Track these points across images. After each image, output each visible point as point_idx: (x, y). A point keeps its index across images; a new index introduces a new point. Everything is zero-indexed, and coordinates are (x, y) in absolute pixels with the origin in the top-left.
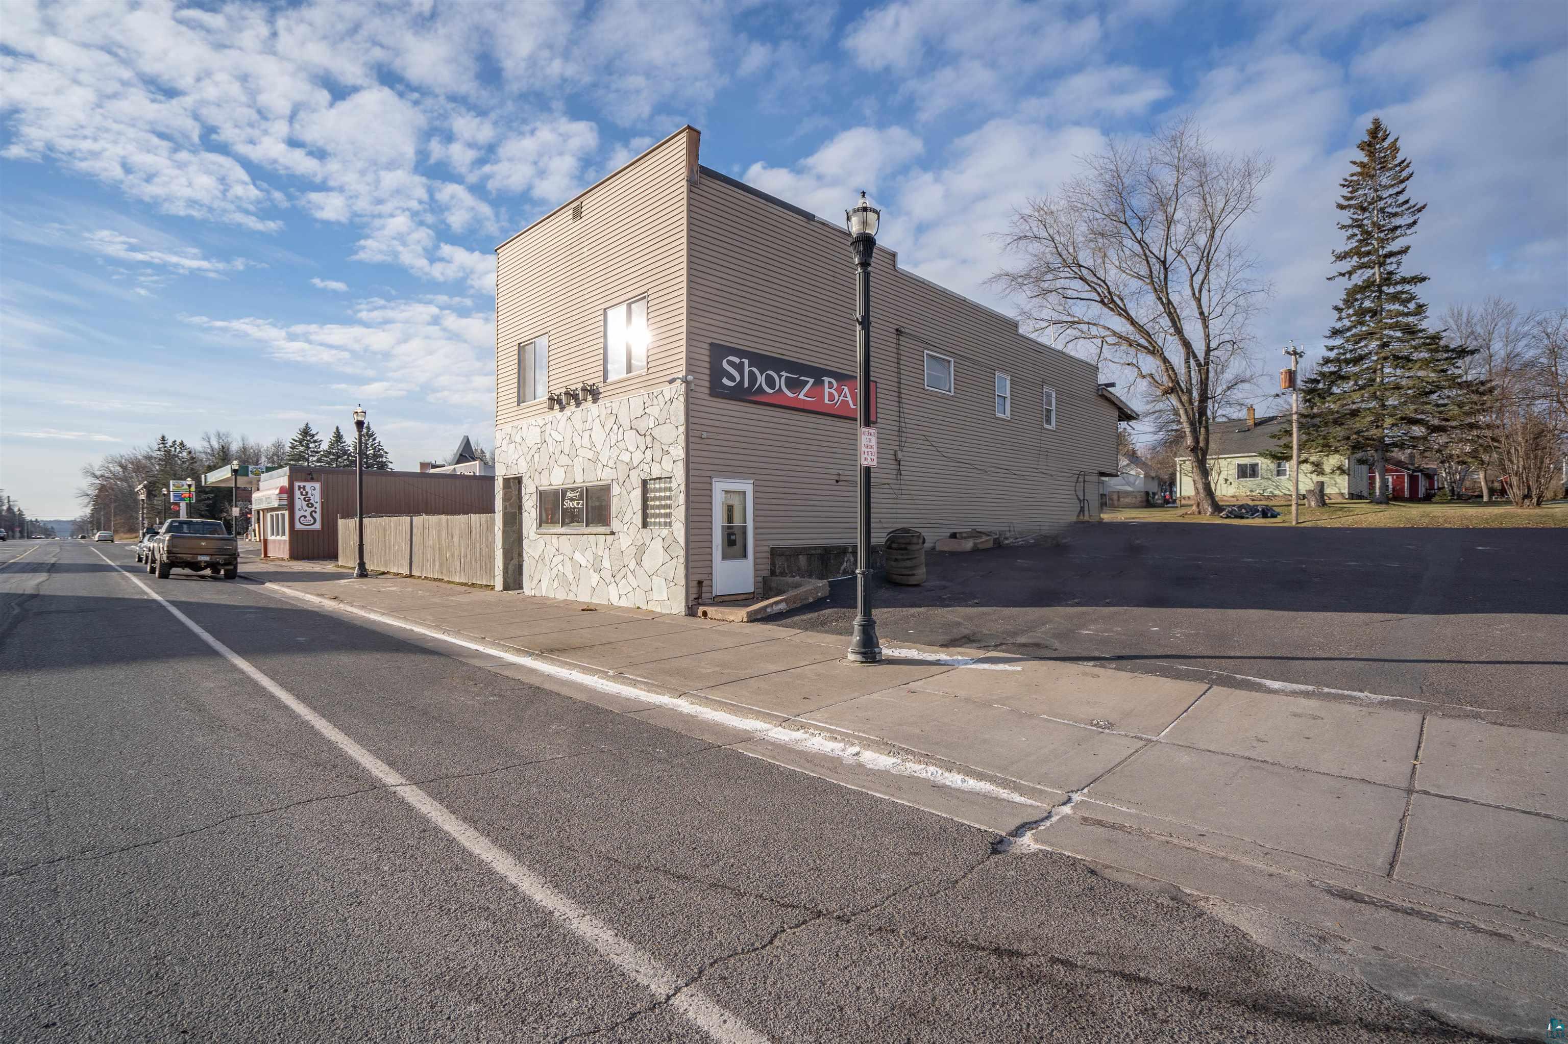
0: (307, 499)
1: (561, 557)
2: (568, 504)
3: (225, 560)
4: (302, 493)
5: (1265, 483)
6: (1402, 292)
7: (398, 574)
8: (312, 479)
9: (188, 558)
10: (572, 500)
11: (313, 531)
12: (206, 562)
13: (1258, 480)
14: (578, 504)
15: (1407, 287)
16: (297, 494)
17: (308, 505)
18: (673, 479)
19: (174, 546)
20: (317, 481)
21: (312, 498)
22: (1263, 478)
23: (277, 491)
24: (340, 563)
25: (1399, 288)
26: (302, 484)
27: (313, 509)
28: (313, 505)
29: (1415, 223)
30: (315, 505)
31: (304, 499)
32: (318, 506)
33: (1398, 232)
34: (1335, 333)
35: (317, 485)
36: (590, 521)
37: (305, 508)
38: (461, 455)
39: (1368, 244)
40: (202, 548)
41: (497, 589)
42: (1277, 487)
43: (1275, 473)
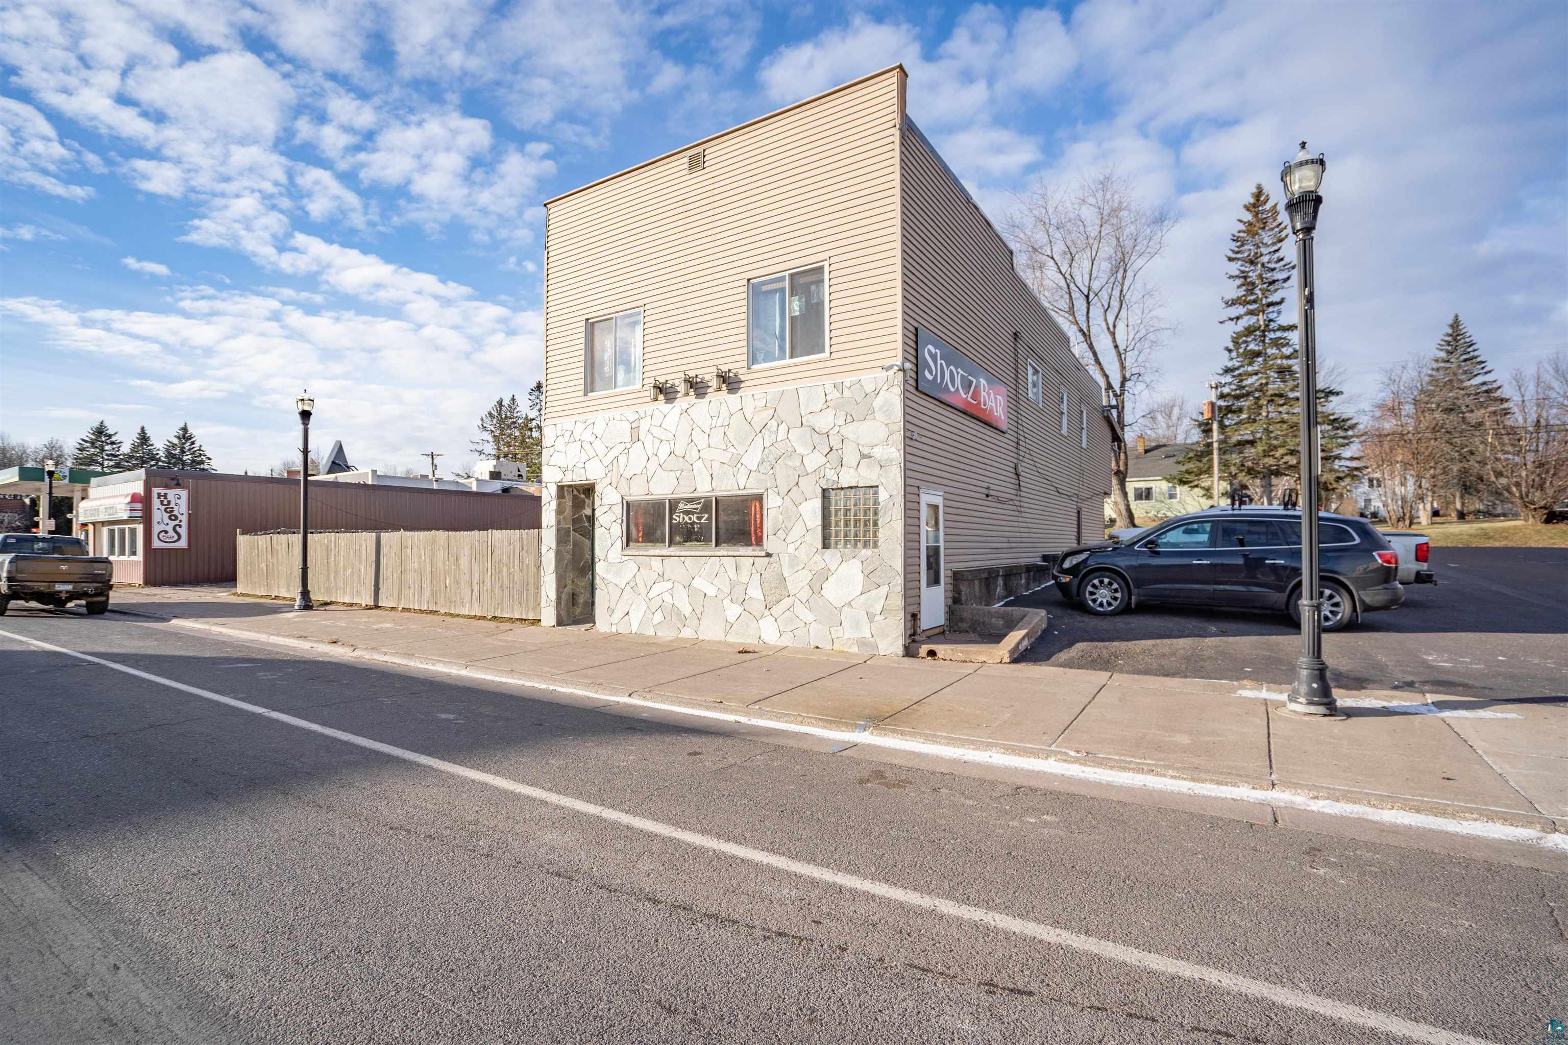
0: (169, 510)
1: (668, 585)
2: (678, 518)
3: (96, 589)
4: (162, 503)
5: (1158, 505)
6: (1280, 338)
7: (351, 605)
8: (178, 485)
9: (42, 587)
10: (687, 513)
11: (176, 550)
12: (67, 592)
13: (1152, 502)
14: (699, 518)
15: (1286, 334)
16: (156, 503)
17: (170, 518)
18: (881, 488)
19: (17, 571)
20: (183, 488)
21: (176, 508)
22: (1157, 501)
23: (129, 499)
24: (239, 590)
25: (1278, 334)
26: (163, 491)
27: (177, 522)
28: (176, 518)
29: (1288, 278)
30: (180, 517)
31: (166, 510)
32: (184, 519)
33: (1276, 286)
34: (1227, 371)
35: (184, 493)
36: (720, 540)
37: (167, 520)
38: (333, 463)
39: (1252, 294)
40: (63, 573)
41: (543, 623)
42: (1169, 509)
43: (1167, 496)
